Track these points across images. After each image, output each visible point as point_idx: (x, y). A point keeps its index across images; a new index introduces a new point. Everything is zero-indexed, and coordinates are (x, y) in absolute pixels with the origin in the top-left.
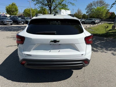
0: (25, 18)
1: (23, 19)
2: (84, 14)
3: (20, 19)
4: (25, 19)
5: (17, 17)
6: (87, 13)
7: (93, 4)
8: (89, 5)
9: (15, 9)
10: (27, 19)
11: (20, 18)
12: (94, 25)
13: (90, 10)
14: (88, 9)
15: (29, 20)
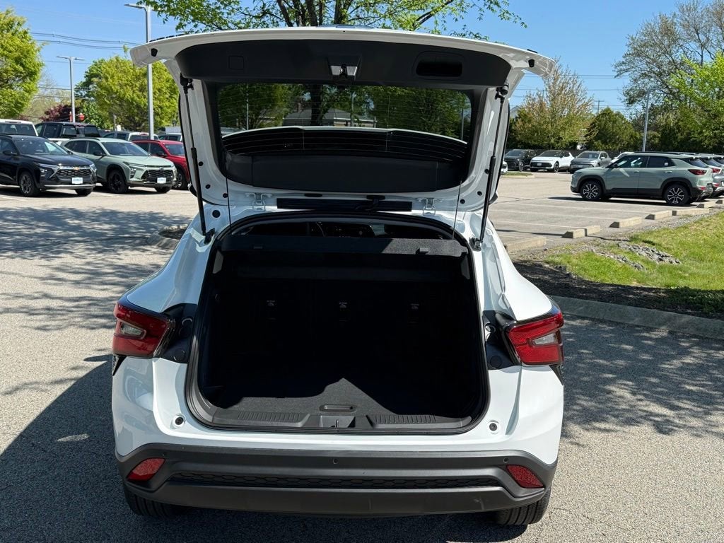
0: (101, 141)
1: (80, 147)
2: (606, 113)
3: (54, 145)
4: (97, 150)
5: (28, 130)
6: (631, 101)
7: (679, 29)
8: (650, 33)
9: (18, 60)
10: (115, 150)
11: (61, 141)
12: (681, 211)
13: (660, 75)
14: (642, 65)
15: (132, 160)
